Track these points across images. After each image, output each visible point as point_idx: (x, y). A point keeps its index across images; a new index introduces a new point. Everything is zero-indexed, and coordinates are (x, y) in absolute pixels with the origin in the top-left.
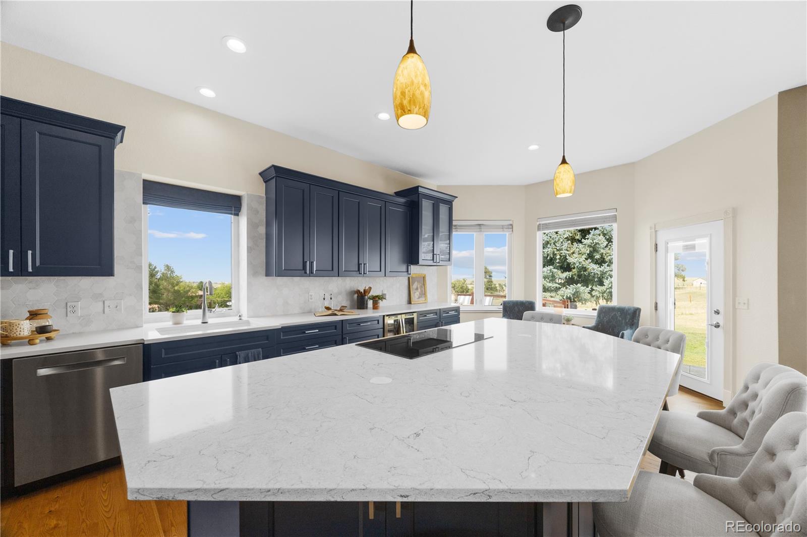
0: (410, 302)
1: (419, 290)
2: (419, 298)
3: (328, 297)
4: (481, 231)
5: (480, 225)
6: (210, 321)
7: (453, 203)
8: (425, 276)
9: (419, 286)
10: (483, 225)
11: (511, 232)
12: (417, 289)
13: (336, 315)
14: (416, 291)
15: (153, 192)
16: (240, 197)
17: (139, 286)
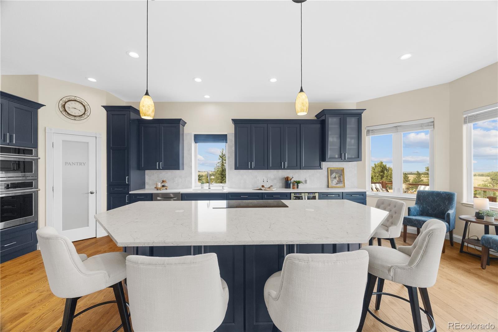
0: (328, 187)
1: (337, 179)
2: (337, 184)
3: (265, 181)
4: (397, 132)
5: (396, 126)
6: (211, 188)
7: (362, 114)
8: (343, 169)
9: (337, 176)
10: (399, 126)
11: (433, 129)
12: (335, 178)
13: (262, 190)
14: (334, 179)
15: (198, 138)
16: (227, 135)
17: (191, 173)
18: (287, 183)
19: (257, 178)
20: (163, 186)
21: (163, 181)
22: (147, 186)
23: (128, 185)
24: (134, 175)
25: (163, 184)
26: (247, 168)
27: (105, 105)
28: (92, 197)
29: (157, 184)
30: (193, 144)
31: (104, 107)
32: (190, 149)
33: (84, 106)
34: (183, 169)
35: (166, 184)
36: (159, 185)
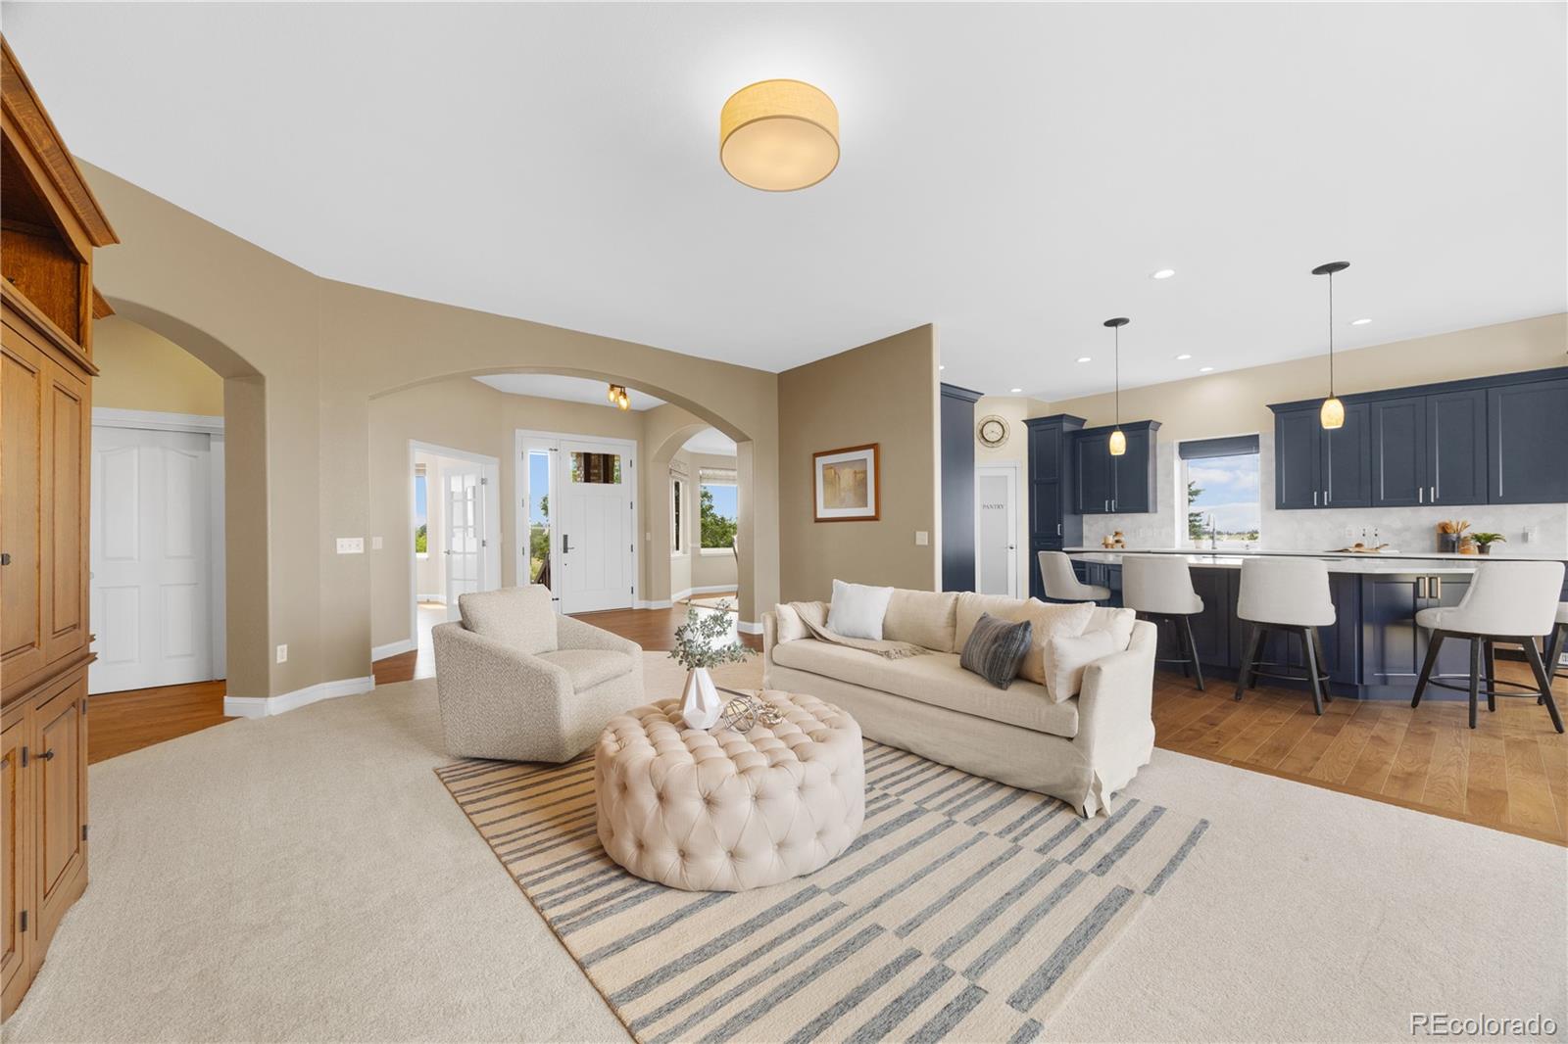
15: (1188, 449)
16: (1257, 436)
17: (1173, 520)
18: (1447, 541)
19: (1347, 528)
20: (1117, 541)
21: (1117, 534)
22: (1085, 543)
23: (1061, 537)
24: (1068, 520)
25: (1116, 538)
26: (1309, 506)
27: (1025, 418)
28: (1011, 554)
29: (1105, 539)
30: (1177, 462)
31: (1024, 421)
32: (1170, 473)
33: (1002, 427)
34: (1156, 512)
35: (1122, 539)
36: (1111, 540)
